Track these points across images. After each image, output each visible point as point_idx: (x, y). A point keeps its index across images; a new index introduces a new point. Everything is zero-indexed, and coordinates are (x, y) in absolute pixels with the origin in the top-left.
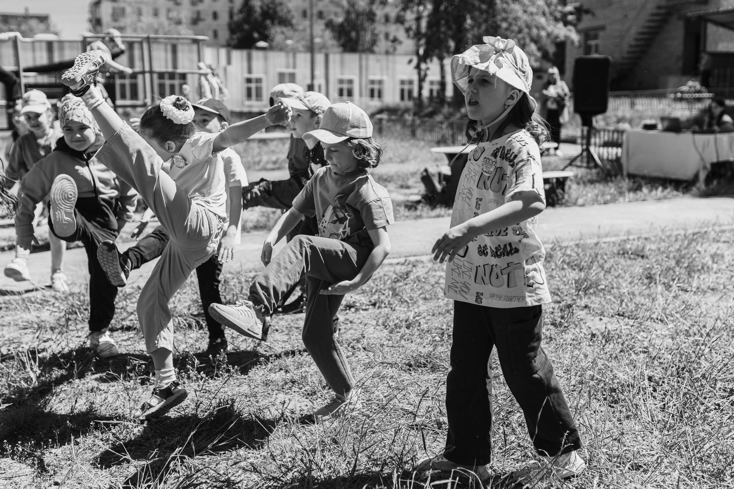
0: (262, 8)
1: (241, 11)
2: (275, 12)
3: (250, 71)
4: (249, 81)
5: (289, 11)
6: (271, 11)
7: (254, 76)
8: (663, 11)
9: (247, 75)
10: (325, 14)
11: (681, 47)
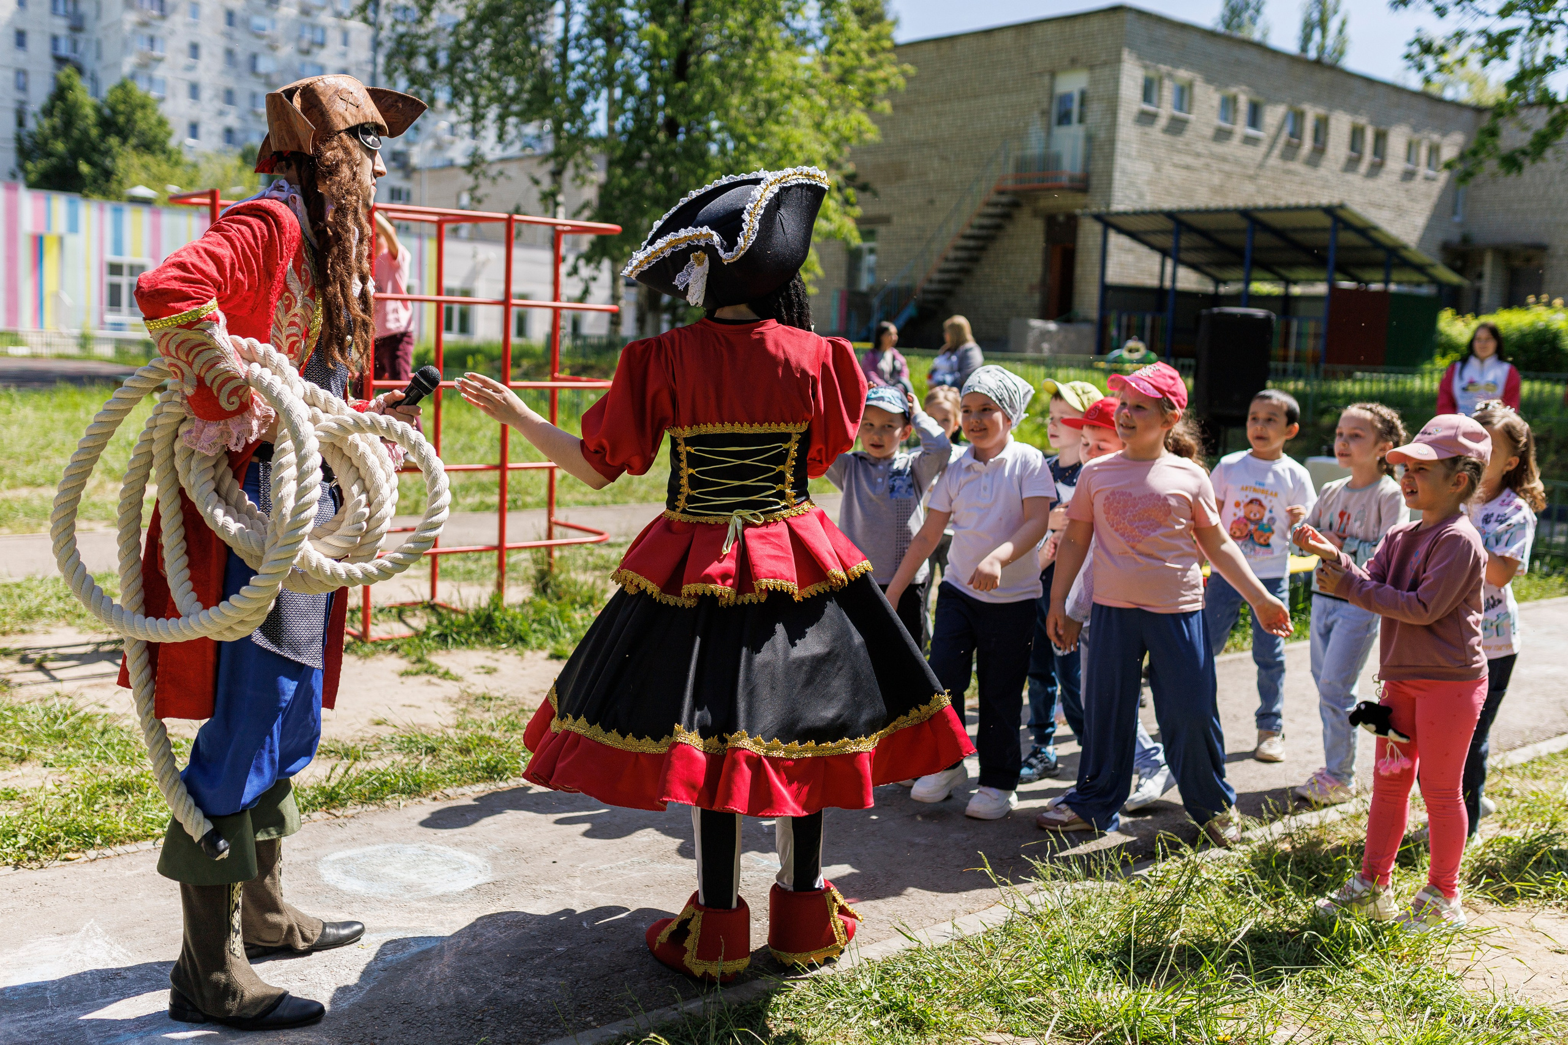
0: (98, 110)
1: (48, 112)
2: (130, 120)
3: (118, 248)
4: (115, 269)
5: (161, 123)
6: (121, 119)
7: (126, 259)
8: (1004, 199)
9: (111, 257)
10: (240, 136)
11: (1039, 269)
